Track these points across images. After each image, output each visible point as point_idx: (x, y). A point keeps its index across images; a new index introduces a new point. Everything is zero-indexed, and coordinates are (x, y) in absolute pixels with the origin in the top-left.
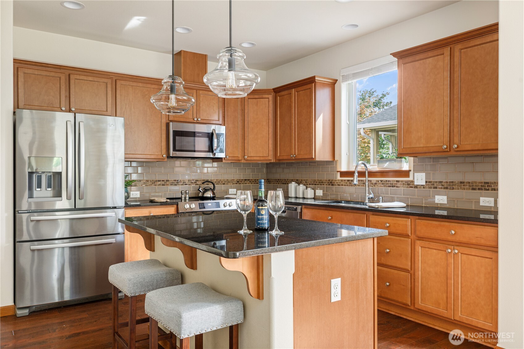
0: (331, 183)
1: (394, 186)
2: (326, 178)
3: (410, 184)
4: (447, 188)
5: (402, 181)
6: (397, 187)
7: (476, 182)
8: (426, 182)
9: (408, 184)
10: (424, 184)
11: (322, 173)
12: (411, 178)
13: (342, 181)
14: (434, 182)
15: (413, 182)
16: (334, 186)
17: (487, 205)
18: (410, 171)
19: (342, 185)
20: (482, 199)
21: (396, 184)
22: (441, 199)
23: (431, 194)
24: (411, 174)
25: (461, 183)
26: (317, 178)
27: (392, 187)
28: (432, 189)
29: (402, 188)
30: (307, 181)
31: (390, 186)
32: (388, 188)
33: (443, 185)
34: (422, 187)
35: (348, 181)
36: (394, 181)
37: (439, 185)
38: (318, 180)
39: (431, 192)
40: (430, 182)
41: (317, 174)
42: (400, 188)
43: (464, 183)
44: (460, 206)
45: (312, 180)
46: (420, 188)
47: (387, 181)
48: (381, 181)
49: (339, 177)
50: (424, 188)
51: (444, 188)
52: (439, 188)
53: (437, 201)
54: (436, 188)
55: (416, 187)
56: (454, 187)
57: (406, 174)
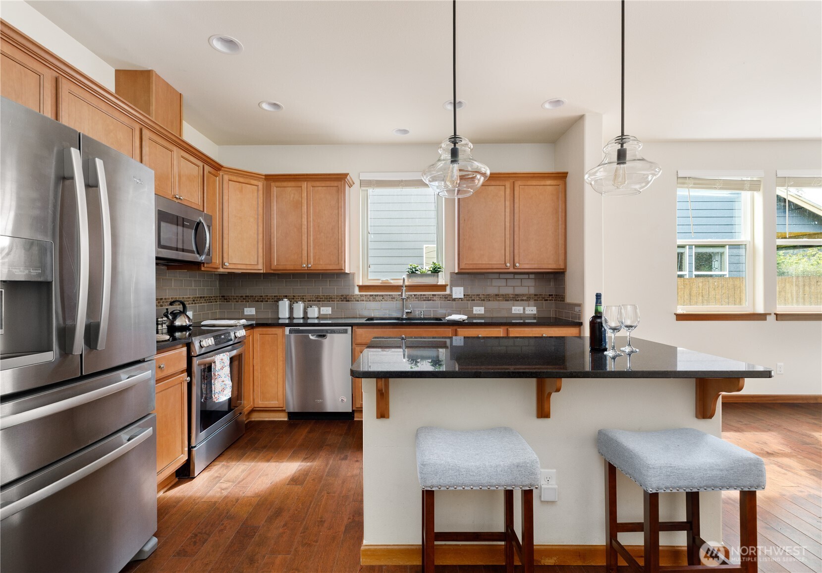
0: (346, 298)
1: (430, 300)
2: (337, 293)
3: (449, 298)
4: (484, 300)
5: (439, 295)
6: (433, 300)
7: (508, 295)
8: (464, 295)
9: (446, 298)
10: (462, 297)
11: (331, 287)
12: (448, 292)
13: (361, 296)
14: (472, 295)
15: (451, 295)
16: (350, 302)
17: (518, 312)
18: (448, 285)
19: (363, 300)
20: (514, 308)
21: (433, 298)
22: (479, 310)
23: (469, 306)
24: (448, 288)
25: (496, 295)
26: (322, 293)
27: (428, 300)
28: (470, 302)
29: (439, 302)
30: (304, 297)
31: (425, 300)
32: (423, 302)
33: (480, 298)
34: (460, 300)
35: (371, 295)
36: (430, 295)
37: (477, 298)
38: (324, 296)
39: (469, 304)
40: (468, 295)
41: (322, 288)
42: (436, 302)
43: (498, 295)
44: (495, 315)
45: (313, 296)
46: (458, 301)
47: (421, 295)
48: (415, 295)
49: (357, 291)
50: (462, 301)
51: (481, 300)
52: (477, 300)
53: (474, 312)
54: (474, 300)
55: (454, 300)
56: (490, 299)
57: (443, 288)
